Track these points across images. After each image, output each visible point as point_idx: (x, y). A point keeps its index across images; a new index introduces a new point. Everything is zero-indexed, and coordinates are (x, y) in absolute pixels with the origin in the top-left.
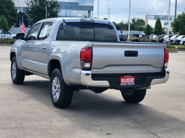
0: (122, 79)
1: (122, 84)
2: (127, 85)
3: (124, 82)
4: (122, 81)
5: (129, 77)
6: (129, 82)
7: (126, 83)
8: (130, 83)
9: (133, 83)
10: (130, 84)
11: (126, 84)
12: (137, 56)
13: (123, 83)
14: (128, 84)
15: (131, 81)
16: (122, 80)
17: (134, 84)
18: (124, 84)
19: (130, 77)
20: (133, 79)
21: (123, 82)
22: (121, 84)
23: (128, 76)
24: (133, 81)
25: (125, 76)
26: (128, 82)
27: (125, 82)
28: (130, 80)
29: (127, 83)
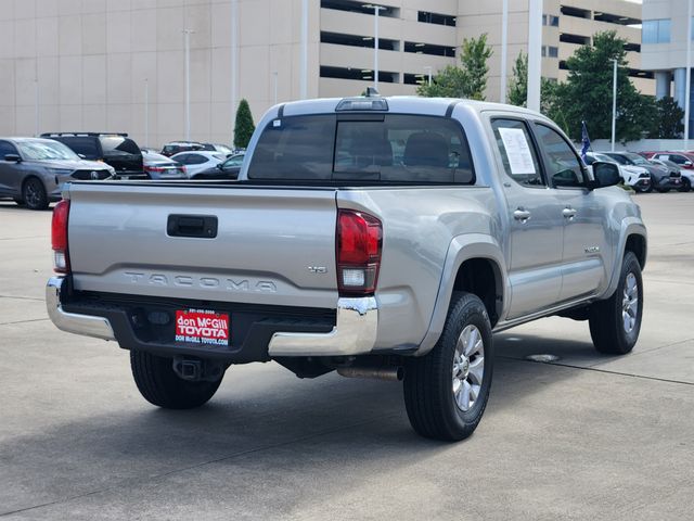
0: (181, 318)
1: (182, 338)
2: (201, 344)
3: (190, 330)
4: (182, 328)
5: (207, 316)
6: (209, 334)
7: (195, 335)
8: (212, 337)
9: (221, 338)
10: (211, 341)
11: (194, 340)
12: (214, 235)
13: (185, 334)
14: (205, 340)
15: (215, 331)
16: (183, 324)
17: (226, 343)
18: (188, 339)
19: (212, 317)
20: (224, 324)
21: (188, 332)
22: (178, 338)
23: (202, 311)
24: (222, 333)
25: (192, 311)
26: (204, 334)
27: (193, 333)
28: (210, 326)
29: (201, 335)
